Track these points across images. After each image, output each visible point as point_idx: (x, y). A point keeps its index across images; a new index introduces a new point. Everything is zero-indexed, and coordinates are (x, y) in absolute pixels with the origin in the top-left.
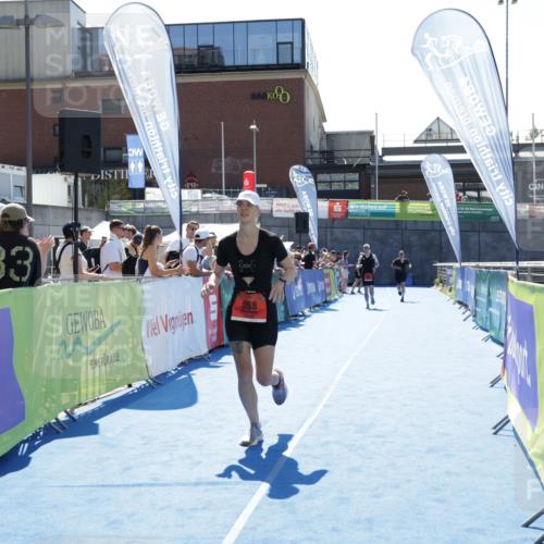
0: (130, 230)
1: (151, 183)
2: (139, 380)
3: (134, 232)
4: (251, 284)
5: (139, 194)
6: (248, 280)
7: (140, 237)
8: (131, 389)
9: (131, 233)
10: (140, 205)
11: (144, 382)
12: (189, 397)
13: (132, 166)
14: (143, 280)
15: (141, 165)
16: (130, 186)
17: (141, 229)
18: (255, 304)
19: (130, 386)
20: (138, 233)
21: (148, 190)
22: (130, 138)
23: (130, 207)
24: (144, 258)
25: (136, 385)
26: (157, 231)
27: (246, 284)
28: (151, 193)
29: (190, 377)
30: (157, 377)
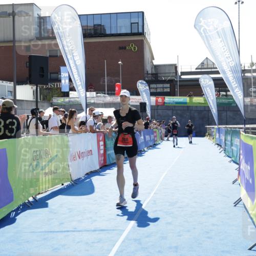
0: (62, 111)
1: (72, 89)
2: (66, 182)
3: (64, 112)
4: (125, 130)
5: (66, 95)
7: (67, 115)
8: (63, 186)
10: (67, 100)
11: (69, 183)
12: (90, 190)
13: (63, 81)
15: (67, 81)
16: (62, 91)
17: (67, 111)
18: (127, 139)
19: (63, 185)
20: (66, 113)
21: (70, 92)
22: (62, 68)
23: (62, 100)
24: (69, 124)
25: (66, 184)
26: (74, 112)
28: (72, 94)
29: (91, 180)
30: (75, 180)
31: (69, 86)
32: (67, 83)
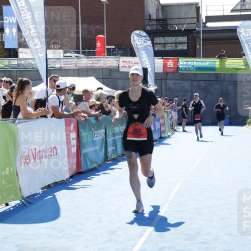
0: (7, 82)
1: (23, 44)
2: (13, 200)
3: (11, 83)
4: (138, 118)
5: (13, 53)
6: (136, 116)
7: (14, 87)
8: (8, 207)
9: (8, 84)
10: (14, 62)
11: (18, 202)
12: (54, 213)
13: (7, 31)
14: (17, 121)
15: (15, 30)
16: (6, 47)
17: (15, 81)
18: (140, 129)
19: (7, 205)
20: (14, 84)
21: (20, 50)
22: (5, 8)
23: (7, 64)
24: (17, 104)
25: (12, 204)
27: (134, 118)
28: (23, 54)
29: (55, 197)
30: (29, 197)
31: (18, 39)
32: (14, 35)
